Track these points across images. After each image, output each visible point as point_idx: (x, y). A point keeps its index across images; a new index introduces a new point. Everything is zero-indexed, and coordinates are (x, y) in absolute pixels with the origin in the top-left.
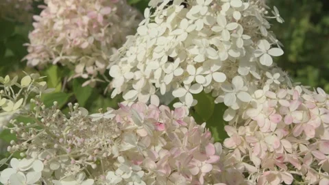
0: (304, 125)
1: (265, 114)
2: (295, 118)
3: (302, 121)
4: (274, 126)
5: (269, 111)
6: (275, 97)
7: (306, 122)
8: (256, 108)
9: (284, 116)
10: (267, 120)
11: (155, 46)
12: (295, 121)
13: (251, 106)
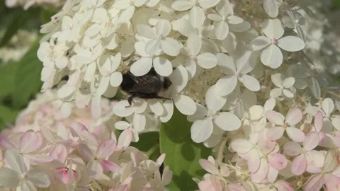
0: (327, 176)
1: (262, 150)
2: (313, 163)
3: (322, 168)
4: (274, 174)
5: (267, 147)
6: (282, 123)
7: (331, 172)
8: (248, 138)
9: (291, 159)
10: (264, 162)
11: (90, 23)
12: (310, 169)
13: (242, 133)
